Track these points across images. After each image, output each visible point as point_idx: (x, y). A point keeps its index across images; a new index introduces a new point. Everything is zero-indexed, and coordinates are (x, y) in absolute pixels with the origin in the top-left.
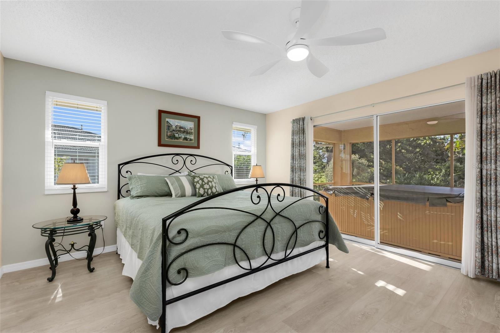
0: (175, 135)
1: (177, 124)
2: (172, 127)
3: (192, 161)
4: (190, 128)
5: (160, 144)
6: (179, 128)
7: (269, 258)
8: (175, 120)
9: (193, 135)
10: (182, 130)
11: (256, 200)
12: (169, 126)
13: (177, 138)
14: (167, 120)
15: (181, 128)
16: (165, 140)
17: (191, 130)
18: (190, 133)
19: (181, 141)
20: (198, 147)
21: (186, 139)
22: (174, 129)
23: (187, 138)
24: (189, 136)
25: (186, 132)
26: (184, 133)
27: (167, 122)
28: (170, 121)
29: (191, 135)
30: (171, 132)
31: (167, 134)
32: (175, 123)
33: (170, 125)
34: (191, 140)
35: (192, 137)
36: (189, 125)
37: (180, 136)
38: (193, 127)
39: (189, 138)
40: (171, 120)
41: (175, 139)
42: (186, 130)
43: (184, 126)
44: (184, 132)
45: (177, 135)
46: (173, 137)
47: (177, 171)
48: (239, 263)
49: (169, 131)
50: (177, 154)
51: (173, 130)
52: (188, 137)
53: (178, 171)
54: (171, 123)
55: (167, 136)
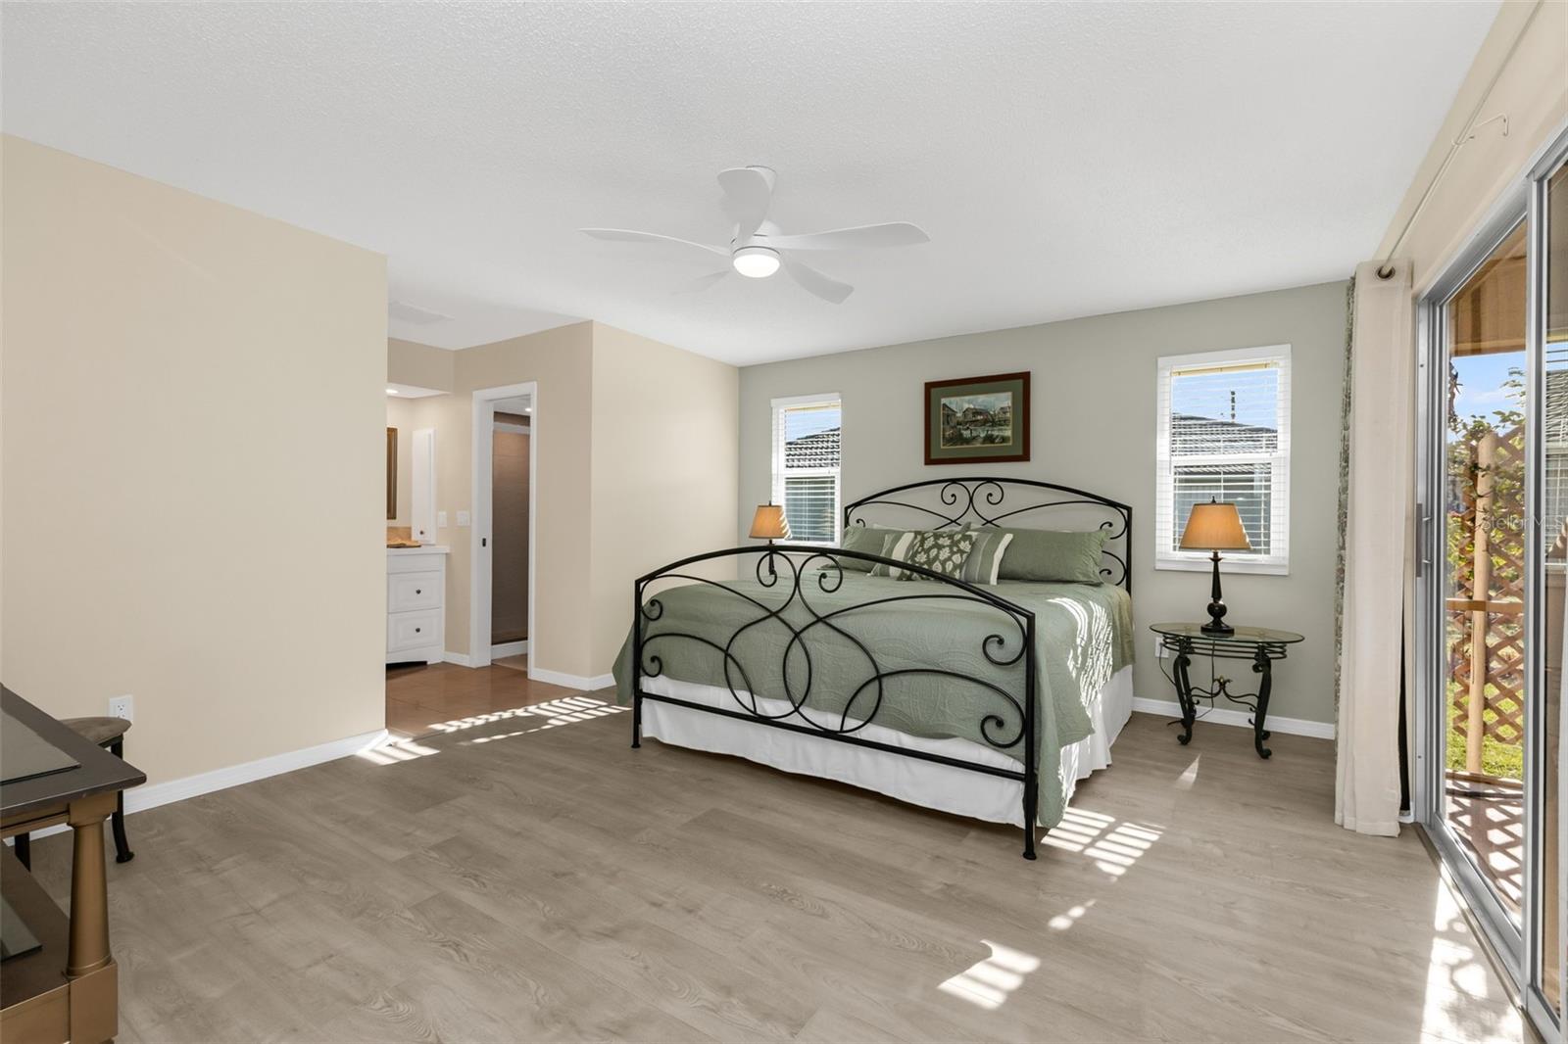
0: (961, 435)
1: (966, 406)
2: (955, 415)
3: (991, 495)
4: (1002, 408)
5: (929, 461)
6: (971, 415)
7: (797, 710)
8: (963, 398)
9: (1010, 427)
10: (979, 418)
11: (768, 579)
12: (949, 414)
13: (967, 441)
14: (944, 401)
15: (976, 412)
16: (942, 448)
17: (1005, 413)
18: (1003, 423)
19: (978, 445)
20: (1025, 457)
21: (990, 439)
22: (960, 420)
23: (992, 435)
24: (999, 430)
25: (992, 421)
26: (984, 425)
27: (945, 405)
28: (950, 403)
29: (1005, 427)
30: (952, 428)
31: (944, 435)
32: (960, 404)
33: (950, 412)
34: (1004, 439)
35: (1008, 433)
36: (1000, 401)
37: (974, 434)
38: (1010, 405)
39: (997, 436)
40: (953, 399)
41: (962, 444)
42: (989, 417)
43: (982, 408)
44: (985, 422)
45: (966, 434)
46: (957, 439)
47: (952, 521)
48: (735, 692)
49: (947, 427)
50: (954, 481)
51: (959, 423)
52: (996, 433)
53: (955, 521)
54: (953, 407)
55: (944, 437)
